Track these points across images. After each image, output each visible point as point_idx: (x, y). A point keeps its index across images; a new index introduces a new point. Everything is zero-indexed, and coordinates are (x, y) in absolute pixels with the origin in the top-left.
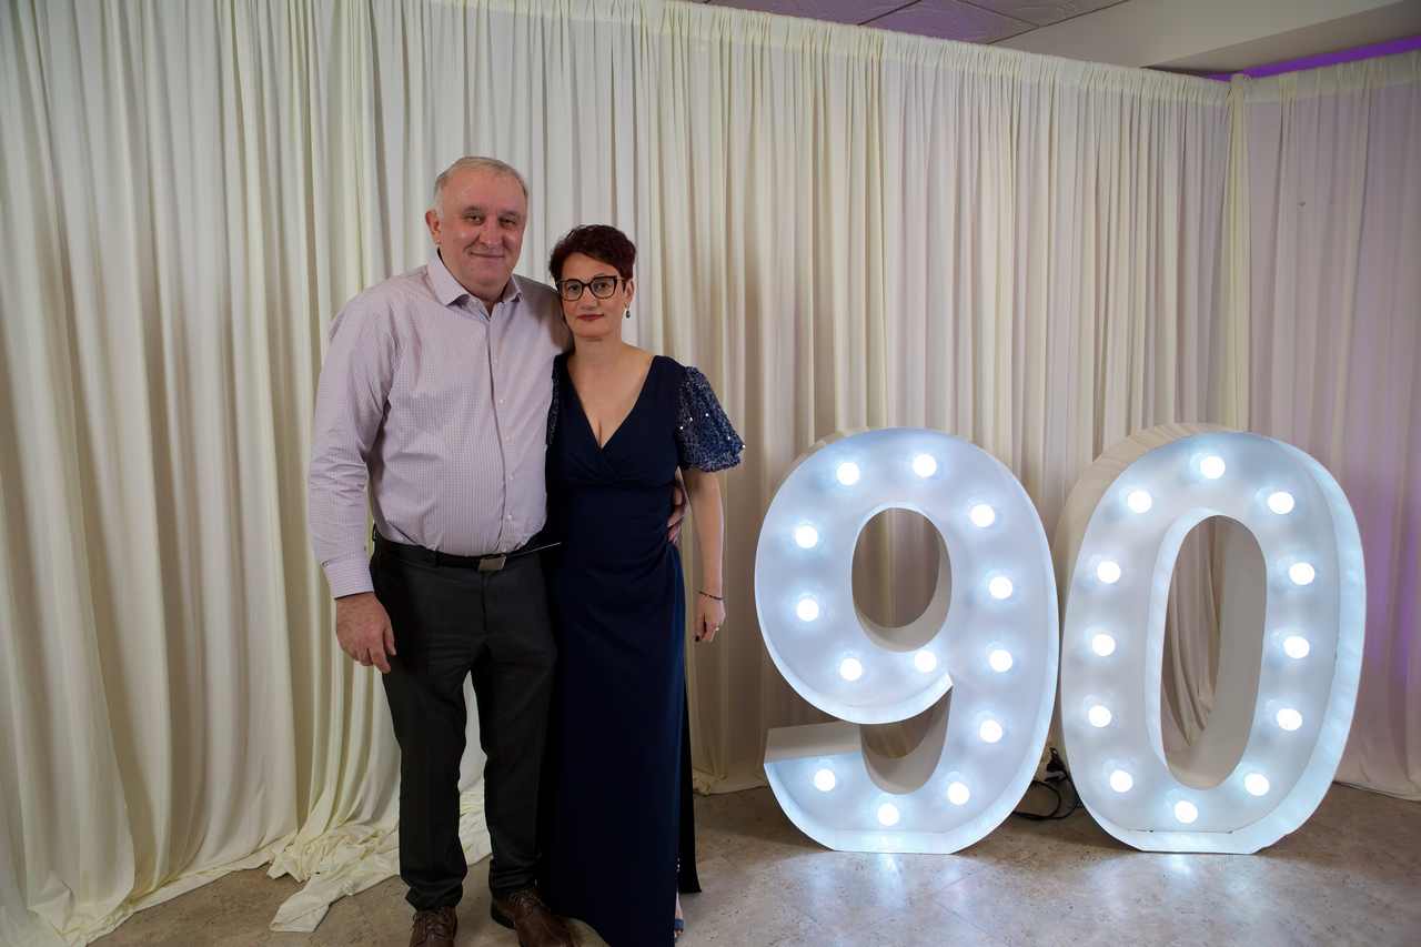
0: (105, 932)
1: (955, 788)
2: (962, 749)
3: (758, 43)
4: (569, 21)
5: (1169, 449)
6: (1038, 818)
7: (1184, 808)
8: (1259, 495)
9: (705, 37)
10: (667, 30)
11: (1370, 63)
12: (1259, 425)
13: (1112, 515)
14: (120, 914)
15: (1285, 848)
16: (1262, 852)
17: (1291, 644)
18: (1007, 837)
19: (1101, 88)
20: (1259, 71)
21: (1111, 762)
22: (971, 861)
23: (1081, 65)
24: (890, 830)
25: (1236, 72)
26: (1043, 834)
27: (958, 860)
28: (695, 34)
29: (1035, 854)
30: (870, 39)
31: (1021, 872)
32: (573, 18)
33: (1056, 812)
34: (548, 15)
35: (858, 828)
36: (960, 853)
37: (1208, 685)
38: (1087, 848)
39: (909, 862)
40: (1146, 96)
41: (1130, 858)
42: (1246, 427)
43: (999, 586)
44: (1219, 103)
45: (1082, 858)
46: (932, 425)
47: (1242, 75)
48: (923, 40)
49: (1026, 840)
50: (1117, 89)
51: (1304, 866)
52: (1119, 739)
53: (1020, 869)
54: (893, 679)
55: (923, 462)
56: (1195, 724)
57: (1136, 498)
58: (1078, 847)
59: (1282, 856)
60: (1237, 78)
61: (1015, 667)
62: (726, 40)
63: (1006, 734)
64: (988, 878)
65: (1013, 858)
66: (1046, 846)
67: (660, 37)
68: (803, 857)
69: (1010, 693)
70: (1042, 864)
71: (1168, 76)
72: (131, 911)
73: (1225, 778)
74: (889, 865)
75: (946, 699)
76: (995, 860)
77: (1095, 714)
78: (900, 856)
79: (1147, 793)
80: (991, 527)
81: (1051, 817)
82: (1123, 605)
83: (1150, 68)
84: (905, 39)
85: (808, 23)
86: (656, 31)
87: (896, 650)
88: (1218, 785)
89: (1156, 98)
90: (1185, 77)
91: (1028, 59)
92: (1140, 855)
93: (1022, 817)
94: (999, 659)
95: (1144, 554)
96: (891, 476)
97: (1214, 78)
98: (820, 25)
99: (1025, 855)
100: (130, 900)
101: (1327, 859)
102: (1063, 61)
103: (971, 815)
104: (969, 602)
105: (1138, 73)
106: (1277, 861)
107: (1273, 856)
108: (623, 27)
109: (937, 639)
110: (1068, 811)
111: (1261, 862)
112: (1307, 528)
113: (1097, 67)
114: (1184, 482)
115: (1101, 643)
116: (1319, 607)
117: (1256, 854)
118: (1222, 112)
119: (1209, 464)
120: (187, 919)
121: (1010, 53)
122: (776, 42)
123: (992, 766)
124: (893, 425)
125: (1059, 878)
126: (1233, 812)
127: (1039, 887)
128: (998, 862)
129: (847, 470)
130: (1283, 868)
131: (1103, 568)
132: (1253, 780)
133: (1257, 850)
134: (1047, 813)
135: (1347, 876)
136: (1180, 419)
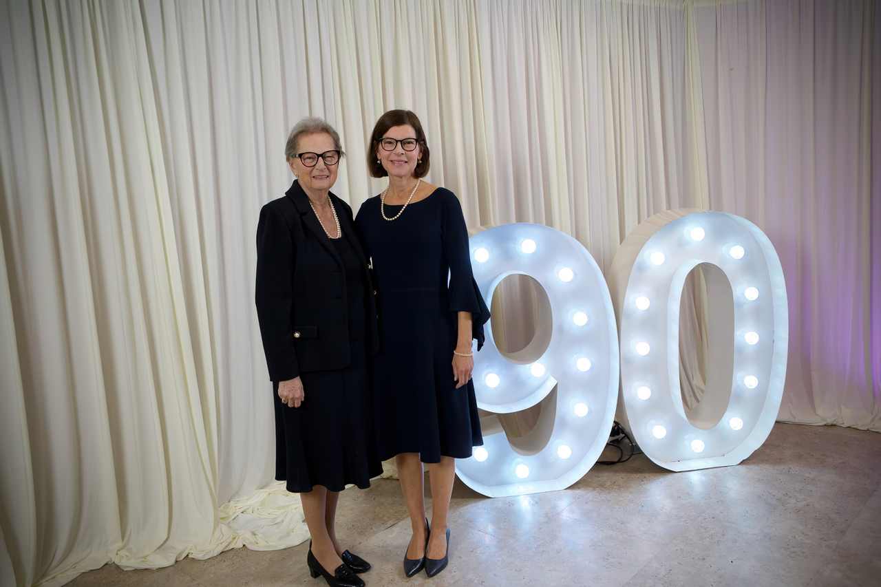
1: (562, 448)
2: (564, 424)
5: (671, 225)
6: (612, 463)
7: (696, 444)
8: (724, 249)
12: (716, 206)
13: (641, 269)
15: (755, 458)
16: (743, 463)
17: (748, 337)
18: (594, 476)
21: (653, 422)
22: (577, 492)
24: (523, 482)
26: (616, 471)
27: (570, 492)
29: (615, 482)
31: (609, 493)
33: (620, 459)
35: (502, 483)
36: (569, 488)
37: (698, 373)
38: (647, 475)
39: (540, 499)
41: (670, 477)
42: (708, 208)
43: (579, 318)
44: (679, 7)
45: (642, 481)
46: (521, 221)
49: (606, 476)
51: (767, 466)
52: (657, 405)
53: (607, 491)
55: (528, 245)
56: (693, 399)
57: (655, 256)
58: (639, 475)
59: (754, 463)
61: (592, 368)
63: (590, 412)
64: (591, 498)
65: (602, 486)
66: (620, 477)
68: (473, 504)
69: (591, 384)
70: (620, 487)
73: (719, 421)
74: (525, 505)
75: (554, 390)
76: (591, 489)
77: (640, 392)
78: (533, 496)
79: (674, 437)
80: (572, 281)
81: (619, 461)
82: (652, 323)
87: (522, 364)
88: (714, 427)
92: (675, 474)
93: (601, 464)
94: (582, 363)
95: (662, 291)
96: (507, 255)
99: (609, 483)
101: (779, 461)
103: (573, 465)
104: (561, 329)
106: (751, 466)
107: (748, 464)
109: (544, 356)
111: (743, 469)
112: (752, 266)
114: (681, 244)
115: (641, 348)
116: (762, 313)
117: (740, 464)
118: (680, 12)
119: (695, 232)
123: (583, 433)
124: (499, 225)
125: (631, 493)
126: (723, 442)
127: (621, 499)
128: (594, 490)
129: (480, 253)
130: (755, 469)
131: (639, 301)
132: (734, 421)
133: (740, 462)
134: (616, 460)
135: (790, 468)
136: (669, 207)
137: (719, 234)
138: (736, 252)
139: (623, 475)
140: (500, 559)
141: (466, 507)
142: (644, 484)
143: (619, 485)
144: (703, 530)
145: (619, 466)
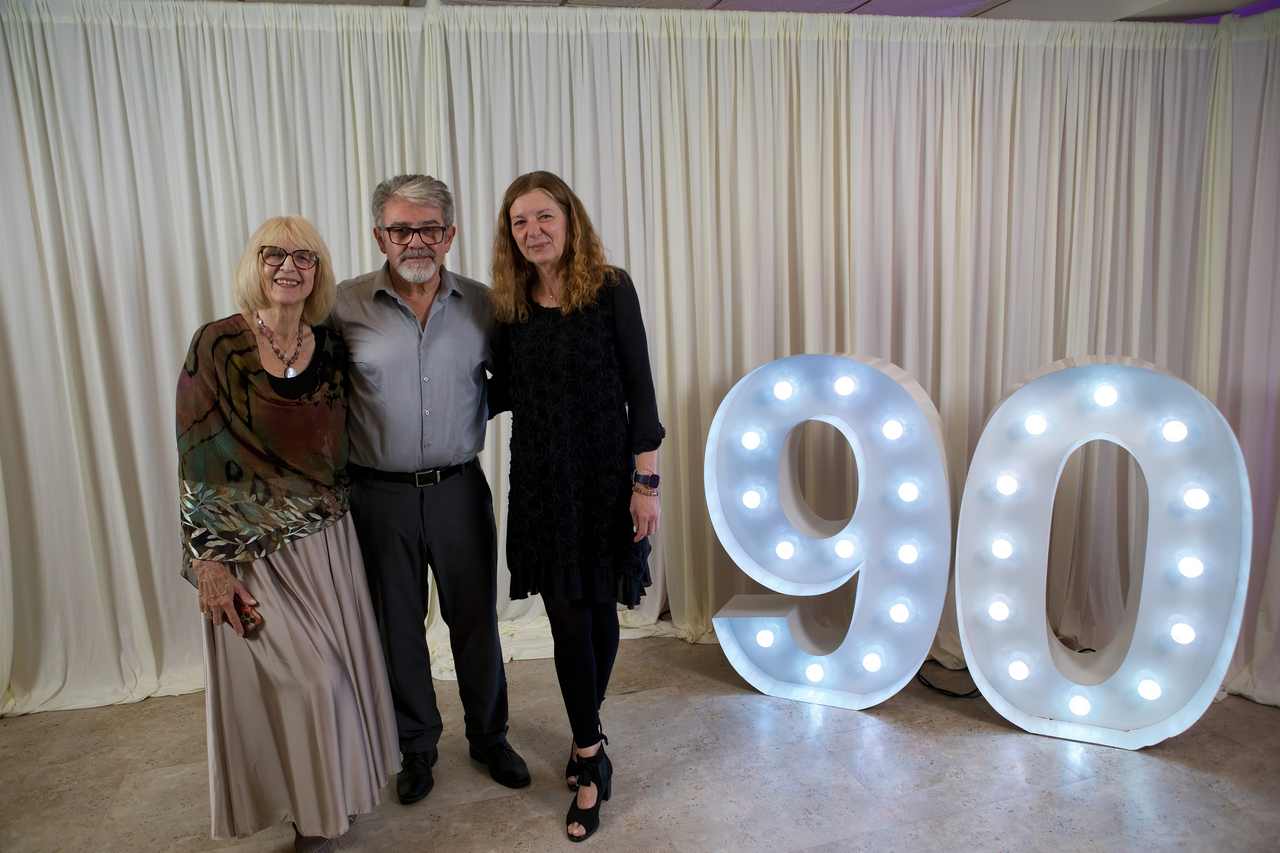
3: (739, 37)
4: (588, 35)
7: (1080, 702)
9: (695, 36)
10: (664, 34)
13: (1012, 436)
16: (1145, 750)
17: (1187, 564)
19: (1068, 44)
23: (1046, 25)
24: (818, 686)
25: (1227, 12)
27: (863, 716)
28: (687, 35)
29: (931, 721)
30: (838, 22)
32: (592, 32)
34: (572, 33)
36: (865, 710)
40: (1119, 46)
43: (908, 491)
44: (1204, 47)
47: (1231, 16)
49: (929, 710)
50: (1086, 44)
55: (846, 384)
57: (1034, 421)
59: (1163, 756)
60: (1225, 19)
61: (921, 561)
62: (713, 37)
63: (915, 618)
64: (876, 732)
66: (942, 716)
67: (660, 39)
68: (738, 696)
70: (931, 729)
71: (1142, 26)
75: (855, 577)
76: (893, 720)
78: (828, 708)
80: (901, 440)
83: (1121, 20)
84: (871, 19)
85: (782, 16)
86: (656, 35)
89: (1130, 48)
90: (1161, 27)
91: (992, 25)
92: (1025, 736)
94: (908, 553)
97: (1198, 22)
98: (792, 16)
99: (920, 720)
102: (1027, 24)
104: (885, 503)
105: (1110, 26)
106: (1155, 760)
107: (1153, 755)
108: (629, 36)
112: (1199, 457)
113: (1064, 25)
114: (1083, 409)
115: (1000, 547)
116: (1213, 531)
117: (1139, 751)
118: (1206, 56)
119: (1105, 393)
121: (973, 22)
122: (756, 35)
123: (898, 639)
125: (937, 741)
126: (1129, 712)
127: (916, 745)
128: (896, 722)
129: (783, 388)
130: (1156, 764)
131: (1002, 481)
132: (1149, 687)
133: (1140, 747)
135: (1217, 782)
137: (1149, 401)
138: (1175, 430)
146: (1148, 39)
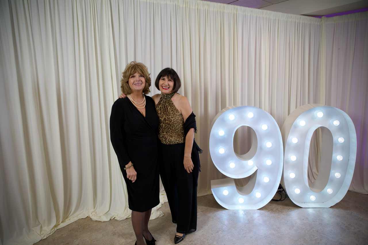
0: (50, 234)
1: (257, 193)
2: (259, 184)
3: (207, 9)
5: (310, 110)
6: (277, 201)
7: (312, 197)
8: (331, 121)
9: (194, 8)
10: (184, 6)
11: (357, 14)
12: (328, 104)
13: (296, 127)
14: (53, 230)
15: (337, 206)
16: (331, 207)
17: (339, 157)
18: (270, 205)
19: (290, 20)
20: (329, 16)
21: (295, 187)
22: (262, 211)
23: (286, 14)
24: (242, 204)
25: (323, 16)
26: (278, 204)
27: (259, 211)
28: (191, 7)
29: (277, 209)
30: (234, 8)
31: (274, 213)
32: (161, 3)
33: (280, 199)
34: (155, 2)
35: (234, 204)
36: (259, 209)
38: (290, 207)
39: (247, 212)
40: (301, 22)
41: (300, 209)
42: (325, 104)
43: (268, 144)
44: (319, 24)
46: (249, 105)
47: (324, 17)
48: (247, 8)
49: (274, 206)
50: (294, 20)
51: (342, 210)
52: (297, 181)
54: (242, 167)
55: (250, 114)
56: (312, 177)
57: (302, 122)
58: (287, 207)
59: (336, 208)
60: (323, 17)
61: (272, 164)
62: (199, 8)
63: (270, 180)
64: (267, 215)
65: (272, 210)
66: (280, 207)
67: (183, 7)
68: (221, 211)
69: (271, 170)
71: (307, 17)
72: (56, 229)
73: (323, 190)
74: (241, 214)
75: (256, 171)
76: (268, 211)
77: (291, 175)
78: (244, 211)
79: (303, 194)
80: (267, 130)
81: (280, 200)
82: (298, 148)
83: (302, 15)
84: (243, 8)
85: (219, 4)
87: (243, 160)
88: (321, 191)
90: (310, 18)
91: (273, 13)
92: (302, 209)
93: (273, 200)
94: (268, 162)
95: (303, 136)
96: (242, 118)
97: (318, 17)
98: (222, 4)
99: (275, 209)
100: (55, 226)
101: (347, 208)
102: (281, 13)
103: (261, 200)
104: (261, 148)
105: (299, 16)
106: (335, 209)
108: (173, 5)
109: (254, 158)
110: (284, 199)
111: (331, 210)
112: (342, 129)
113: (289, 15)
114: (313, 118)
115: (293, 158)
116: (345, 148)
117: (330, 208)
118: (319, 26)
119: (320, 114)
120: (70, 231)
121: (269, 12)
122: (211, 9)
123: (267, 188)
124: (240, 106)
125: (284, 215)
126: (323, 198)
127: (279, 217)
128: (269, 211)
129: (231, 117)
130: (337, 211)
131: (293, 140)
132: (329, 190)
133: (330, 206)
134: (279, 199)
135: (352, 212)
136: (309, 103)
138: (336, 123)
139: (281, 206)
140: (227, 237)
141: (218, 212)
142: (289, 211)
143: (279, 211)
144: (312, 236)
145: (280, 202)
146: (307, 20)
